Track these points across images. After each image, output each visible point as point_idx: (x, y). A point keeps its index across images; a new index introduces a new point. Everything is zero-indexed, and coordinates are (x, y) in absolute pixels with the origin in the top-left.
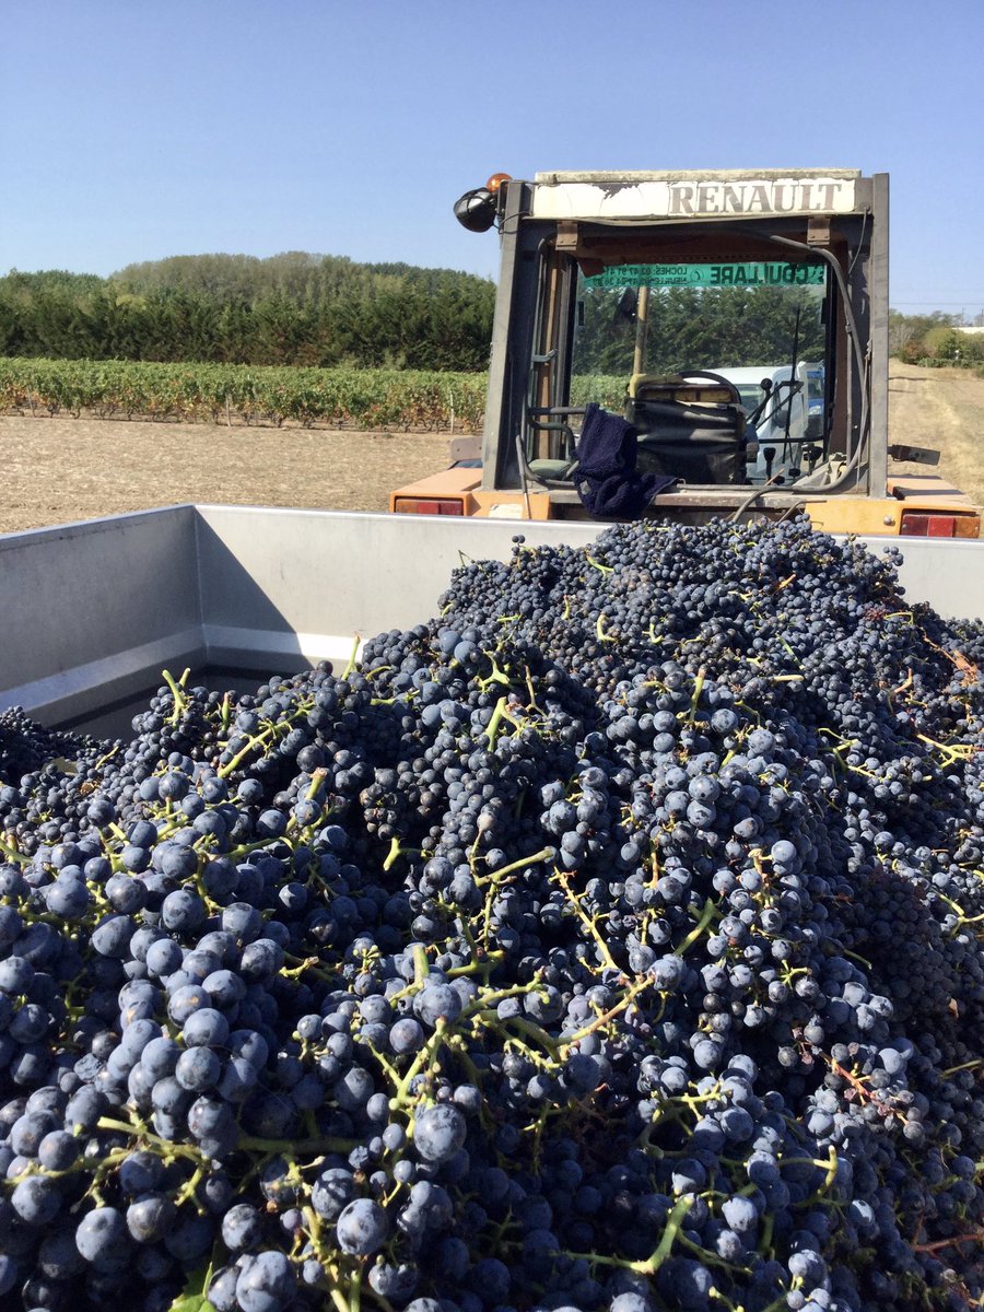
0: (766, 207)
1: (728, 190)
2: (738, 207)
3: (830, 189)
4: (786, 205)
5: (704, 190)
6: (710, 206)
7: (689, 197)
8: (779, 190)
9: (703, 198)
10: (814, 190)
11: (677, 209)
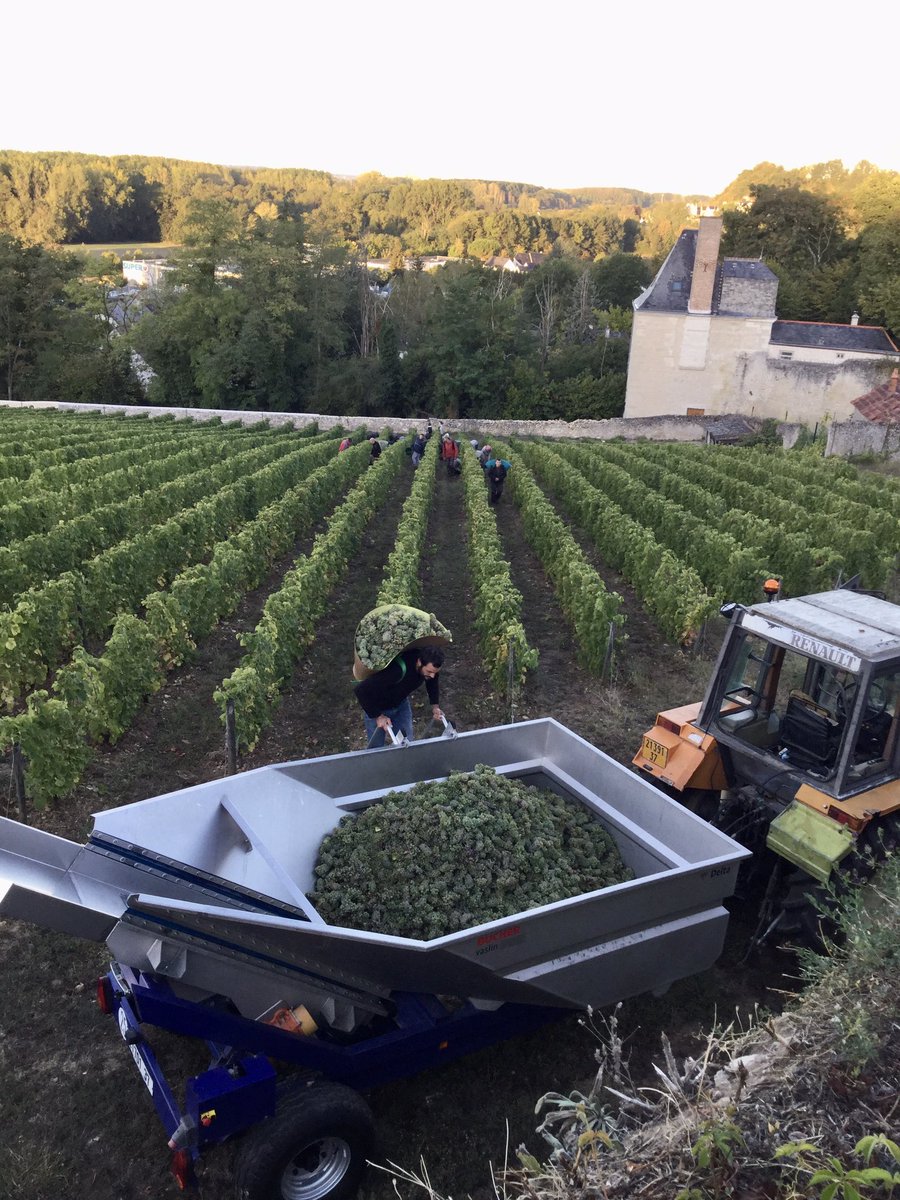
0: (825, 656)
1: (813, 644)
2: (815, 652)
3: (851, 659)
4: (833, 658)
5: (804, 640)
6: (805, 647)
7: (799, 640)
8: (832, 651)
9: (803, 643)
10: (845, 657)
11: (793, 643)
